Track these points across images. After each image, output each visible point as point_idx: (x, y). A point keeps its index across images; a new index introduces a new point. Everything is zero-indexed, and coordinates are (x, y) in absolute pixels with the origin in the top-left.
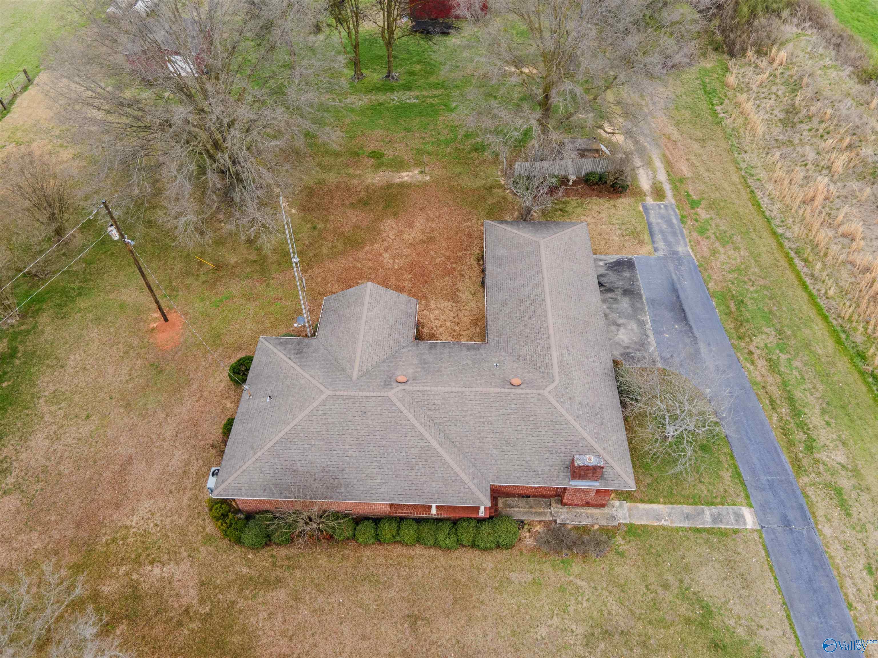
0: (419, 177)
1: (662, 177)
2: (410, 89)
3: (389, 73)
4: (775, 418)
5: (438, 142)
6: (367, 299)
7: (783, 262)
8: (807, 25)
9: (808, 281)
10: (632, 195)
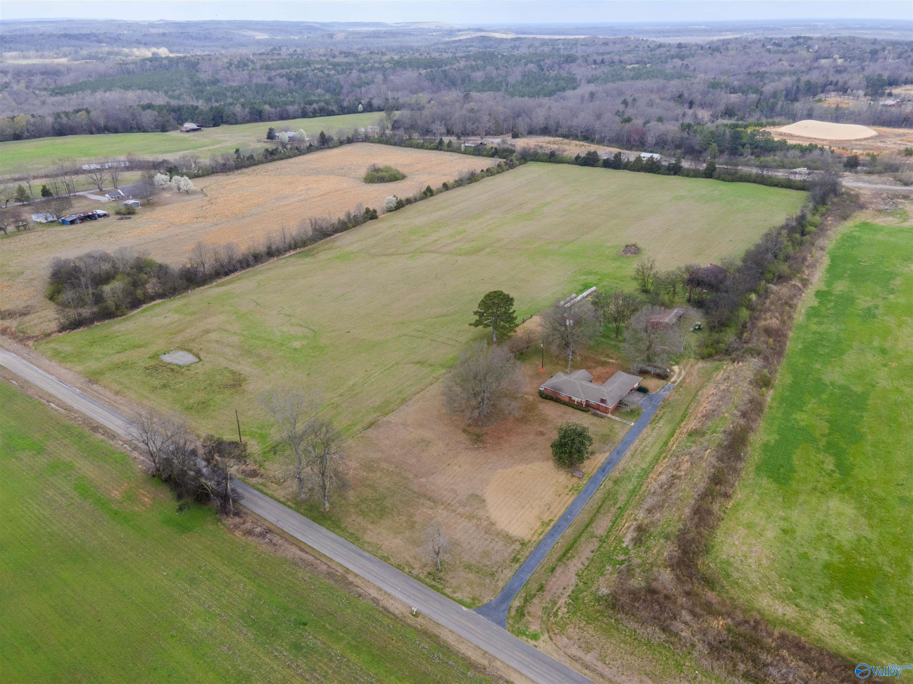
0: (614, 362)
4: (655, 418)
10: (666, 381)
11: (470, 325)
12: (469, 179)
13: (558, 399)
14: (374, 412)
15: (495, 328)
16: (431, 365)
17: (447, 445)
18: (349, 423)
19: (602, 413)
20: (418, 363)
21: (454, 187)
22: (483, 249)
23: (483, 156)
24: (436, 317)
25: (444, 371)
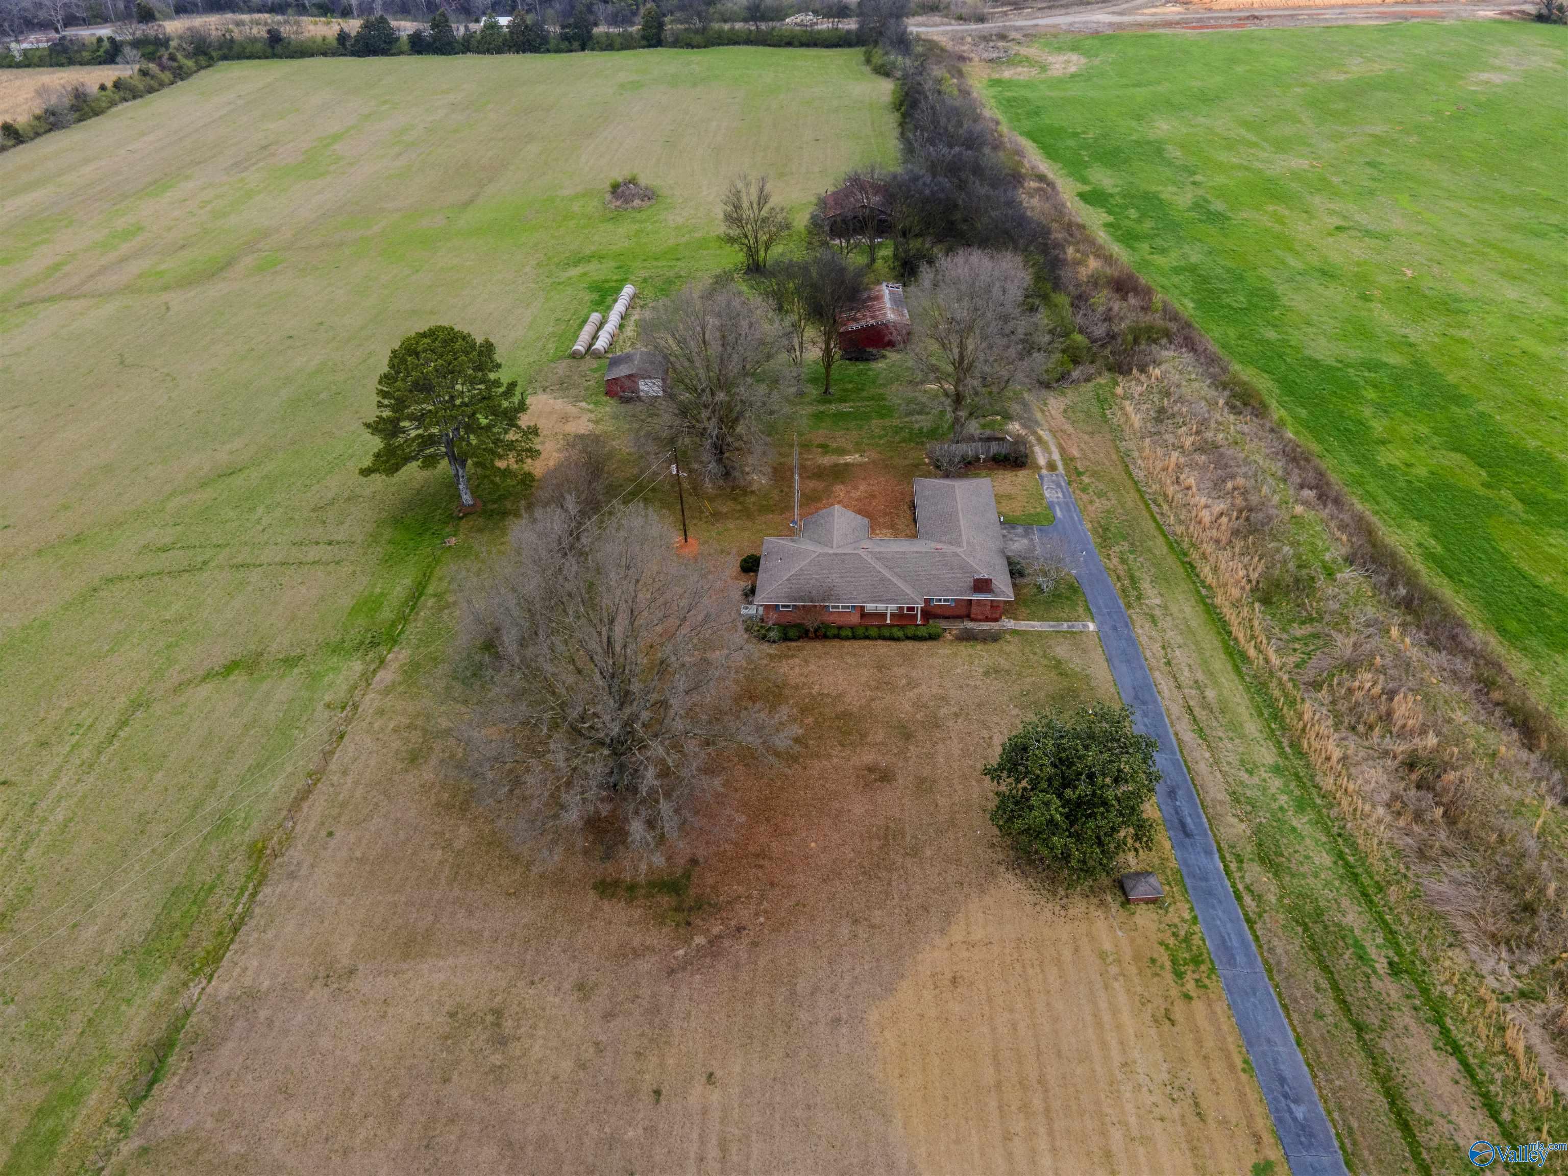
0: (860, 459)
1: (1056, 456)
2: (845, 401)
3: (827, 389)
4: (1119, 584)
5: (873, 437)
6: (836, 513)
7: (1142, 506)
8: (1184, 350)
9: (1158, 517)
10: (1030, 468)
11: (366, 472)
12: (74, 108)
13: (827, 626)
14: (142, 973)
15: (458, 460)
16: (290, 662)
17: (583, 989)
18: (36, 1097)
19: (986, 626)
20: (230, 668)
21: (38, 134)
22: (229, 263)
23: (82, 63)
24: (203, 485)
25: (358, 666)
